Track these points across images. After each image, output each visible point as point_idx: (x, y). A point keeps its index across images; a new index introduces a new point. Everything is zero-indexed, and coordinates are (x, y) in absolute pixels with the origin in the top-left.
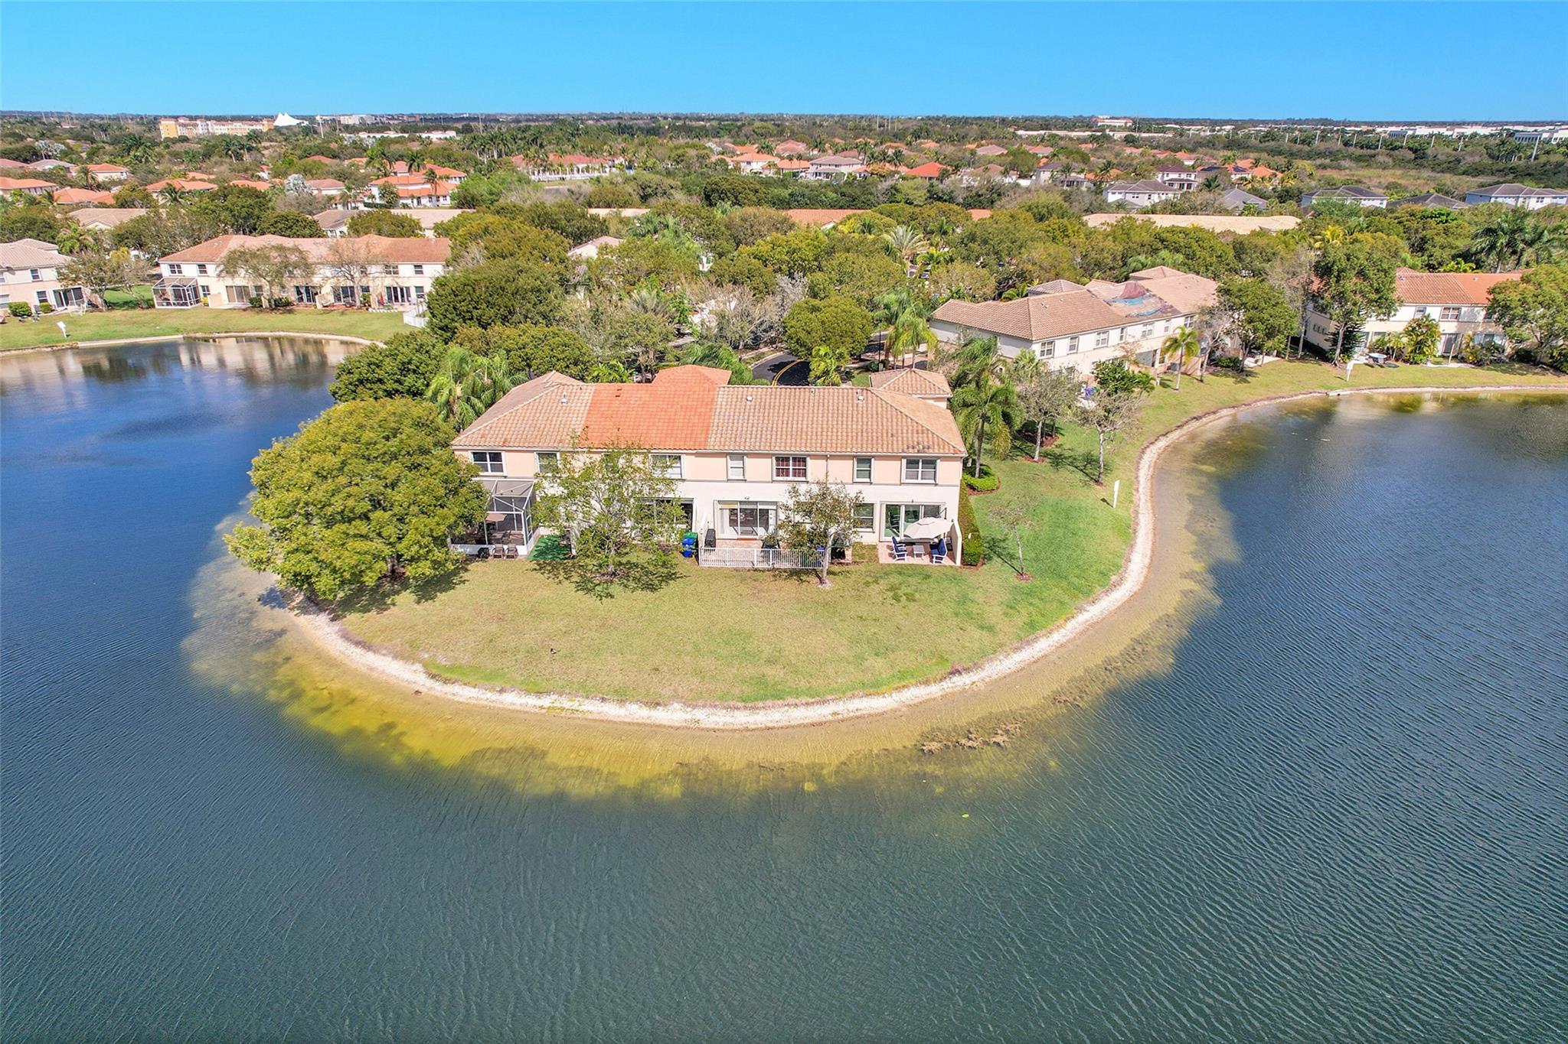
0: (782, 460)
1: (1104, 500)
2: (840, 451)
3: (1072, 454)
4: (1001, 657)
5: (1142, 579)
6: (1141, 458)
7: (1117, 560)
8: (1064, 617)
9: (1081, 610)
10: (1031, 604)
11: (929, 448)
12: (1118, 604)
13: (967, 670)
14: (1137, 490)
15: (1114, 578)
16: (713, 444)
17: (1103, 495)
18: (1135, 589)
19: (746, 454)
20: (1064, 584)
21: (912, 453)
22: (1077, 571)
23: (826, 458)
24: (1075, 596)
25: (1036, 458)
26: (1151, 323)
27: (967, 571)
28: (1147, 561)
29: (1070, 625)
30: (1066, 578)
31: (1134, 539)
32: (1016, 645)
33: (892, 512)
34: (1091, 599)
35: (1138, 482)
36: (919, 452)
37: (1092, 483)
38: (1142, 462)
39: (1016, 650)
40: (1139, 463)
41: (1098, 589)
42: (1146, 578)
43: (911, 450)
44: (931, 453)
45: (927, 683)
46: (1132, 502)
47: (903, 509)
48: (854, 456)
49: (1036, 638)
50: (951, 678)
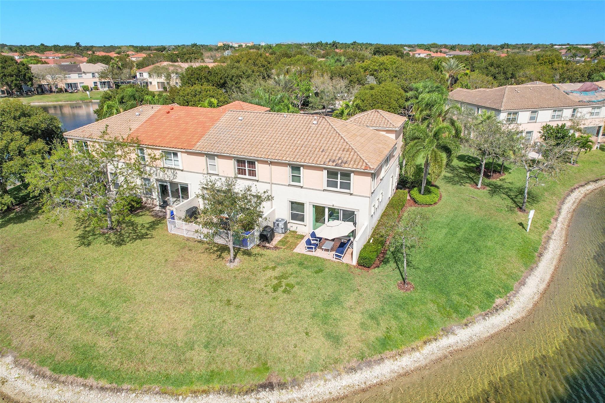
0: (240, 162)
1: (521, 224)
2: (277, 158)
3: (510, 186)
4: (329, 377)
5: (531, 306)
6: (568, 195)
7: (510, 282)
8: (425, 338)
9: (447, 332)
10: (396, 318)
11: (346, 163)
12: (492, 332)
13: (282, 386)
14: (556, 220)
15: (498, 301)
16: (198, 146)
17: (522, 220)
18: (519, 317)
19: (217, 156)
20: (443, 300)
21: (331, 166)
22: (462, 289)
24: (449, 316)
25: (479, 186)
27: (358, 271)
28: (543, 286)
29: (428, 349)
30: (448, 294)
31: (536, 264)
32: (353, 364)
33: (319, 211)
34: (465, 321)
35: (560, 213)
36: (336, 165)
37: (516, 209)
38: (569, 198)
39: (353, 370)
40: (565, 198)
41: (477, 311)
42: (535, 305)
43: (331, 163)
44: (346, 168)
46: (547, 228)
47: (327, 210)
48: (289, 164)
49: (382, 359)
50: (258, 392)
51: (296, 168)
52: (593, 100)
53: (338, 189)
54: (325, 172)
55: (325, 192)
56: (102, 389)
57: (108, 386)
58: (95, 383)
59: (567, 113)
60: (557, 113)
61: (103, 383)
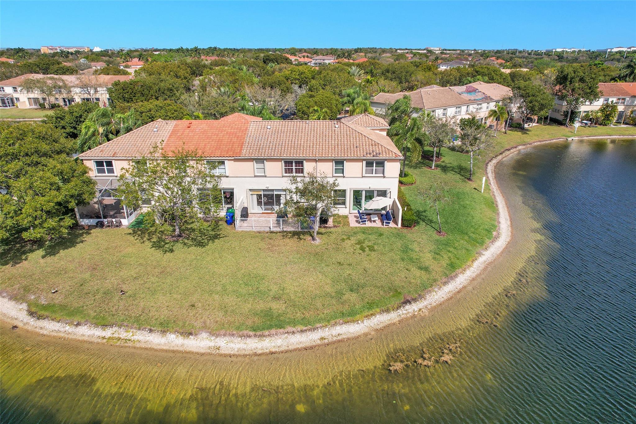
0: (288, 163)
1: (475, 189)
2: (324, 156)
3: (451, 165)
4: (436, 290)
5: (510, 234)
6: (487, 168)
7: (493, 222)
8: (471, 259)
9: (480, 254)
10: (449, 251)
11: (380, 154)
12: (501, 250)
13: (415, 300)
14: (490, 183)
15: (494, 233)
16: (245, 153)
17: (474, 185)
18: (508, 240)
19: (266, 159)
20: (466, 237)
21: (369, 157)
22: (473, 230)
23: (315, 161)
24: (475, 245)
25: (433, 167)
26: (481, 104)
27: (405, 230)
28: (509, 223)
29: (476, 264)
30: (467, 234)
31: (498, 210)
32: (444, 280)
33: (357, 194)
34: (484, 247)
35: (489, 180)
36: (373, 156)
37: (467, 180)
38: (488, 170)
39: (445, 283)
40: (486, 170)
41: (487, 241)
42: (511, 233)
43: (368, 155)
44: (381, 157)
45: (388, 311)
46: (490, 190)
47: (364, 193)
48: (333, 160)
49: (457, 275)
50: (404, 307)
51: (339, 163)
52: (476, 98)
53: (374, 175)
54: (364, 162)
55: (363, 179)
56: (302, 331)
57: (305, 328)
58: (294, 329)
59: (464, 108)
60: (458, 109)
61: (300, 328)
